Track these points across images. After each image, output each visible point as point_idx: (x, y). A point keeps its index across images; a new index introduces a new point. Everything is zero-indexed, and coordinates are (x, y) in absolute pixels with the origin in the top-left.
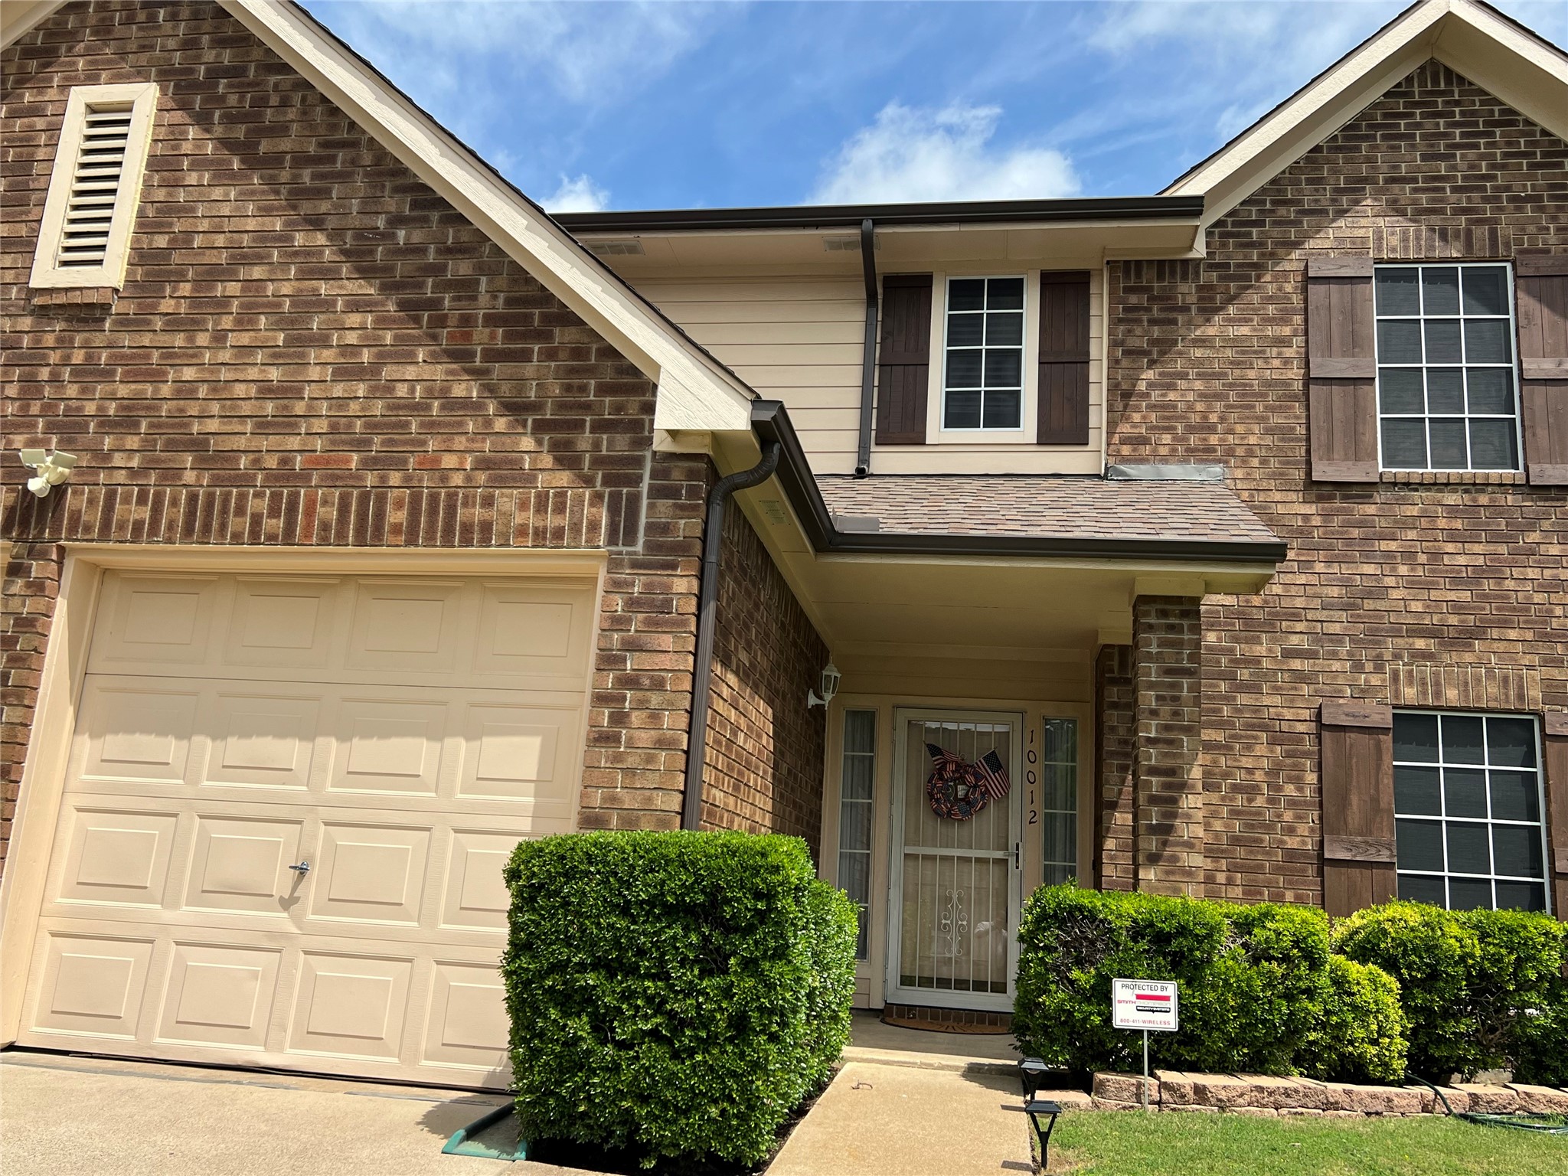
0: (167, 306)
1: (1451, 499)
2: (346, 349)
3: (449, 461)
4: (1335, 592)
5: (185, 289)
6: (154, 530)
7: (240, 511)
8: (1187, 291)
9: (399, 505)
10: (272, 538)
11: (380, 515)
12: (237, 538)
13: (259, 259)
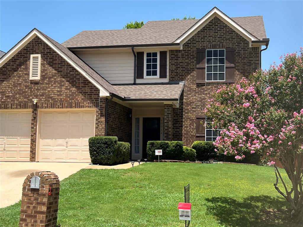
0: (45, 82)
1: (215, 85)
2: (66, 86)
3: (79, 99)
5: (47, 79)
6: (48, 107)
7: (57, 105)
8: (180, 55)
9: (74, 104)
10: (61, 108)
11: (72, 105)
12: (57, 108)
13: (55, 76)
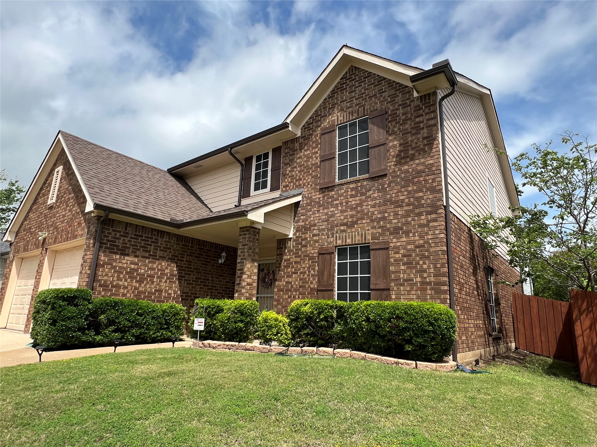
0: (58, 204)
1: (352, 186)
2: (70, 206)
3: (75, 224)
4: (324, 217)
5: (60, 200)
7: (58, 238)
8: (297, 145)
10: (60, 243)
11: (69, 236)
12: (57, 243)
